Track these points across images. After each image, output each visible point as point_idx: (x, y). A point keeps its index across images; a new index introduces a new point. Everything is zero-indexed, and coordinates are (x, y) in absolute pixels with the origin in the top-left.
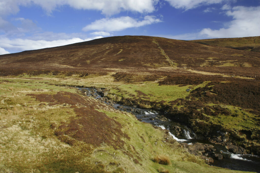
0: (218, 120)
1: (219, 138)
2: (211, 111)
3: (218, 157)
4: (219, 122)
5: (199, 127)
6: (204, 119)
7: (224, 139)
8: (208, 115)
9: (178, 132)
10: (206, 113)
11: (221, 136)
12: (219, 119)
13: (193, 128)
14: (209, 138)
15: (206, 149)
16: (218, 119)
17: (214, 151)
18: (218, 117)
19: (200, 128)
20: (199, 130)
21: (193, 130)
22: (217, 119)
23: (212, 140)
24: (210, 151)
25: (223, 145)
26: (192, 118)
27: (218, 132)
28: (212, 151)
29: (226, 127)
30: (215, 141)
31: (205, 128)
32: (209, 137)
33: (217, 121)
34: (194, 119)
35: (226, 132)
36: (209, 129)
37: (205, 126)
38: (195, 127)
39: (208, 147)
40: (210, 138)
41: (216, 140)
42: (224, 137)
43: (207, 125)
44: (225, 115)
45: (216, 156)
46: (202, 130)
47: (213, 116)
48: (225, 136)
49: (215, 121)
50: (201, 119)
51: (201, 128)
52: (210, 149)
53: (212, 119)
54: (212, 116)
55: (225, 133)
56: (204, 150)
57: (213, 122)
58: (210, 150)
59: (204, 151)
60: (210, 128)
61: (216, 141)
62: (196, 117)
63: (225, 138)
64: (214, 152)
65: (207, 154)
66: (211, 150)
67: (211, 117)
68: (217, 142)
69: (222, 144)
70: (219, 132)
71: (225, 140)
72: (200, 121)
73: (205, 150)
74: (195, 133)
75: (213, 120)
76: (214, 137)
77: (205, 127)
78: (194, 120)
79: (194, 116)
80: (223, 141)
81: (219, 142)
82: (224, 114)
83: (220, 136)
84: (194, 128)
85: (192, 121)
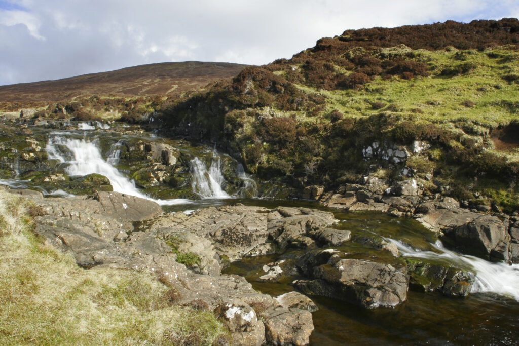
0: (366, 101)
1: (376, 181)
2: (333, 70)
3: (363, 287)
4: (375, 107)
5: (272, 143)
6: (300, 104)
7: (402, 180)
8: (319, 87)
9: (163, 167)
10: (309, 83)
11: (384, 167)
12: (374, 98)
13: (241, 151)
14: (320, 190)
15: (281, 231)
16: (369, 97)
17: (335, 241)
18: (367, 90)
19: (277, 148)
20: (273, 158)
21: (241, 161)
22: (364, 97)
23: (335, 196)
24: (303, 245)
25: (400, 213)
26: (240, 106)
27: (369, 150)
28: (322, 241)
29: (410, 118)
30: (352, 195)
31: (300, 142)
32: (320, 184)
33: (363, 106)
34: (251, 110)
35: (417, 143)
36: (322, 147)
37: (299, 134)
38: (252, 143)
39: (293, 224)
40: (326, 191)
41: (356, 190)
42: (406, 172)
43: (314, 130)
44: (404, 77)
45: (345, 279)
46: (282, 157)
47: (344, 92)
48: (408, 163)
49: (352, 108)
50: (282, 108)
51: (282, 143)
52: (307, 234)
53: (337, 100)
54: (338, 91)
55: (411, 149)
56: (263, 240)
57: (341, 110)
58: (309, 241)
59: (265, 249)
60: (326, 140)
61: (354, 199)
62: (261, 98)
63: (411, 175)
64: (331, 251)
65: (279, 270)
66: (313, 237)
67: (334, 96)
68: (363, 198)
69: (394, 206)
70: (374, 150)
71: (414, 185)
72: (279, 114)
73: (270, 238)
74: (248, 172)
75: (343, 104)
76: (348, 181)
77: (303, 139)
78: (249, 114)
79: (250, 93)
80: (398, 192)
81: (377, 200)
82: (396, 77)
83: (381, 172)
84: (244, 150)
85: (239, 119)
